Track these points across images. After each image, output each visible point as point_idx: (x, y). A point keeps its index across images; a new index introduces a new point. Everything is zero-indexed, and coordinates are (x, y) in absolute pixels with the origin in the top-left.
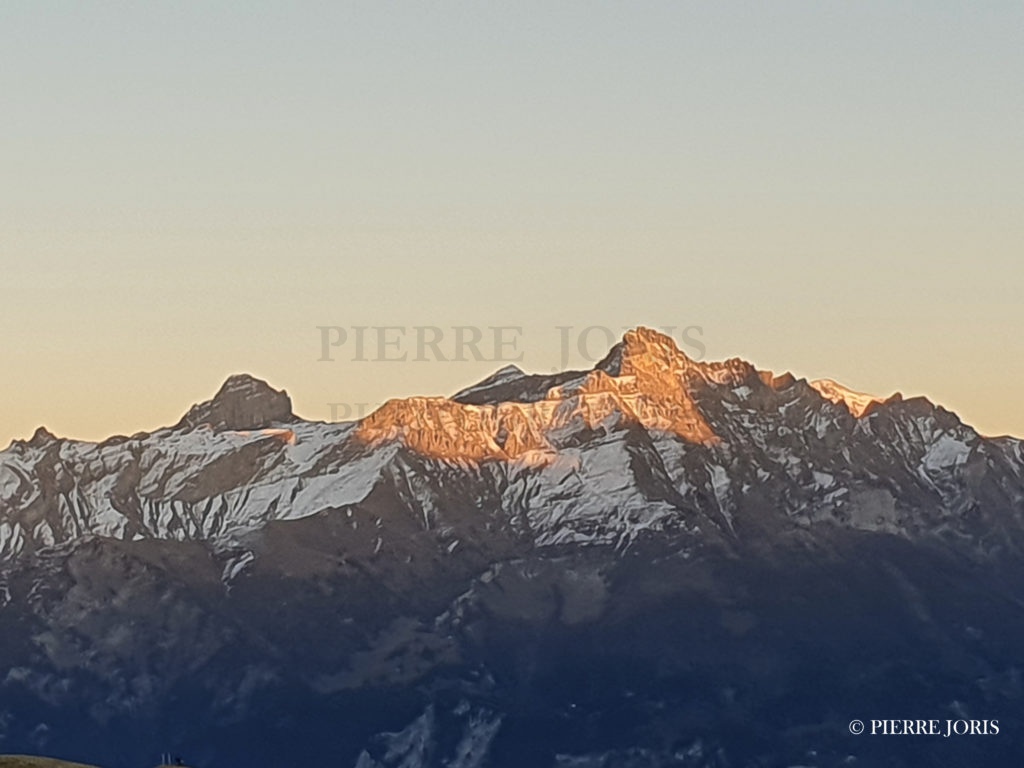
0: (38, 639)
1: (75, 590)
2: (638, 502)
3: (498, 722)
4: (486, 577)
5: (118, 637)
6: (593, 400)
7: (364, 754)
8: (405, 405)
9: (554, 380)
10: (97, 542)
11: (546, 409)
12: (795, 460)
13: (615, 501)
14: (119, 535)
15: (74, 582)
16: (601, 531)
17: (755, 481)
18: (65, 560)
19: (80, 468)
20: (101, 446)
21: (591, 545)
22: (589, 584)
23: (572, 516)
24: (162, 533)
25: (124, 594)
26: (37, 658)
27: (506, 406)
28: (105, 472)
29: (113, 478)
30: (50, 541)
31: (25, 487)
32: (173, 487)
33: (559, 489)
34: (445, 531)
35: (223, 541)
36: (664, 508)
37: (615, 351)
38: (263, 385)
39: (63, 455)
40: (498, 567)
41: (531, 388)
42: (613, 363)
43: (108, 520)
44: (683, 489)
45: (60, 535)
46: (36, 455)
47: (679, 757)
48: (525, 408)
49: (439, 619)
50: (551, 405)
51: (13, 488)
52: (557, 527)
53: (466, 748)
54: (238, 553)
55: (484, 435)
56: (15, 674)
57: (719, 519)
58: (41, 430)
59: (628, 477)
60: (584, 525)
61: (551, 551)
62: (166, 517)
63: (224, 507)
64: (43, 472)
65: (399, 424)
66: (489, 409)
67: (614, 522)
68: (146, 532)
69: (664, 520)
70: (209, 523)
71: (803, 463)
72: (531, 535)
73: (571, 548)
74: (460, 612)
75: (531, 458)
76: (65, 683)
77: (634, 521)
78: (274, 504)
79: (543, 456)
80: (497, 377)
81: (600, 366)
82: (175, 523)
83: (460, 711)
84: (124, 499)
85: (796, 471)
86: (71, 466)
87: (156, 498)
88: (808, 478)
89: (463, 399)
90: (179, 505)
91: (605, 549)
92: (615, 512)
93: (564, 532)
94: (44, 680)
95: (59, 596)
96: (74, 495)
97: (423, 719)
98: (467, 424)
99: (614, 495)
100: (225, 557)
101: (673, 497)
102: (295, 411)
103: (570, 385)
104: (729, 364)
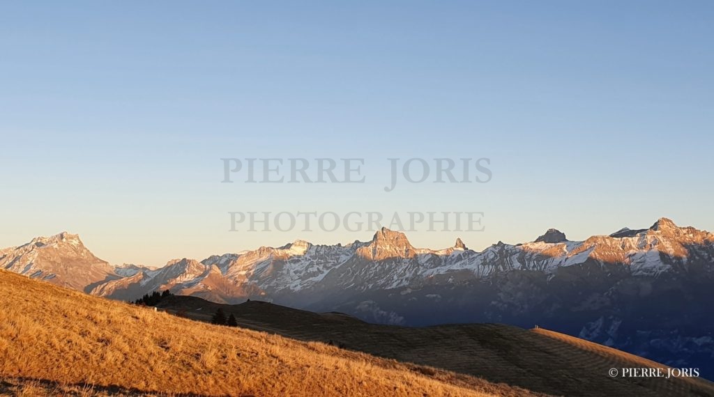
0: (499, 294)
1: (509, 283)
2: (661, 264)
3: (620, 322)
4: (618, 283)
5: (519, 294)
6: (649, 237)
7: (584, 328)
8: (596, 237)
9: (638, 231)
10: (514, 270)
11: (636, 239)
12: (706, 254)
13: (655, 264)
14: (520, 269)
15: (508, 280)
16: (651, 272)
17: (695, 259)
18: (506, 275)
19: (510, 252)
20: (515, 246)
21: (648, 276)
22: (647, 287)
23: (643, 268)
24: (531, 269)
25: (521, 283)
26: (499, 299)
27: (624, 238)
28: (516, 253)
29: (518, 254)
30: (502, 270)
31: (496, 256)
32: (534, 257)
33: (639, 261)
34: (607, 271)
35: (547, 272)
36: (668, 266)
37: (656, 224)
38: (558, 231)
39: (506, 248)
40: (622, 281)
41: (632, 233)
42: (655, 227)
43: (517, 265)
44: (674, 261)
45: (504, 268)
46: (499, 248)
47: (672, 333)
48: (630, 239)
49: (605, 294)
50: (637, 238)
51: (493, 256)
52: (638, 270)
53: (612, 328)
54: (551, 274)
55: (618, 246)
56: (493, 303)
57: (684, 269)
58: (500, 242)
59: (658, 258)
60: (646, 270)
61: (637, 277)
62: (532, 265)
63: (547, 263)
64: (500, 252)
65: (595, 242)
66: (620, 239)
67: (654, 270)
68: (527, 268)
69: (668, 269)
70: (543, 266)
71: (709, 255)
72: (631, 273)
73: (642, 276)
74: (611, 292)
75: (631, 252)
76: (506, 305)
77: (660, 269)
78: (561, 262)
79: (635, 251)
80: (622, 230)
81: (651, 228)
82: (534, 266)
83: (611, 317)
84: (521, 260)
85: (707, 257)
86: (507, 251)
87: (530, 260)
88: (710, 259)
89: (612, 236)
90: (535, 262)
91: (652, 277)
92: (655, 267)
93: (640, 272)
94: (501, 304)
95: (504, 284)
96: (508, 259)
97: (600, 320)
98: (613, 243)
99: (655, 262)
100: (548, 275)
101: (671, 263)
102: (566, 238)
103: (643, 233)
104: (688, 228)
